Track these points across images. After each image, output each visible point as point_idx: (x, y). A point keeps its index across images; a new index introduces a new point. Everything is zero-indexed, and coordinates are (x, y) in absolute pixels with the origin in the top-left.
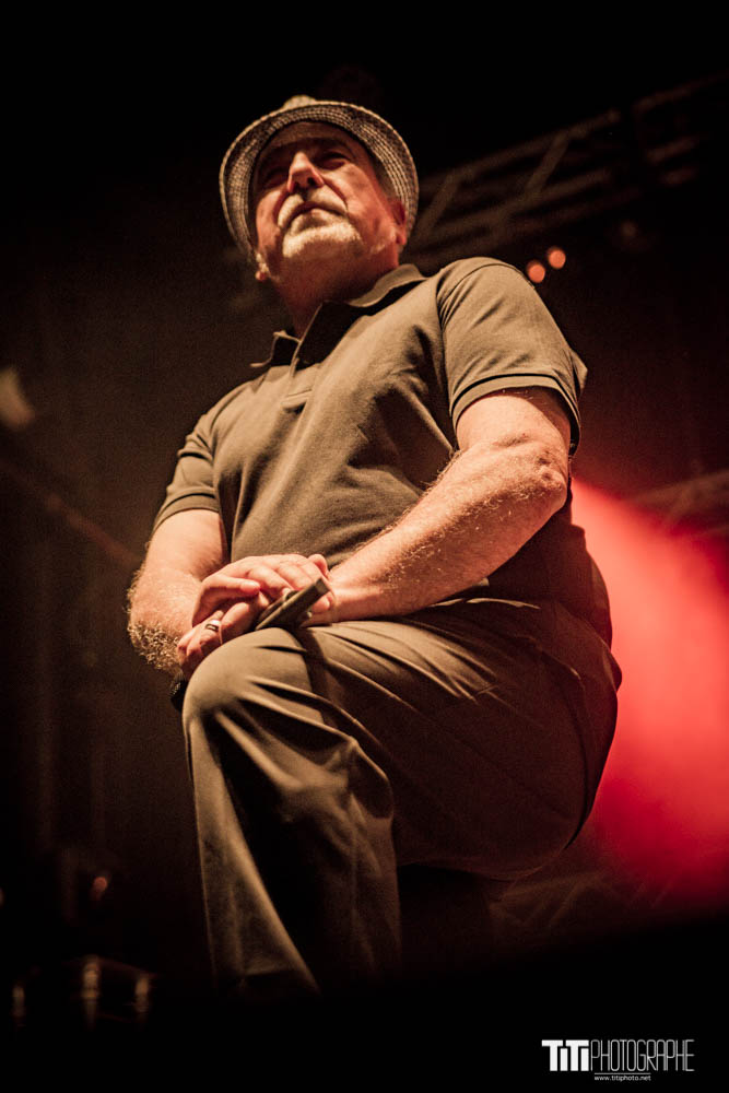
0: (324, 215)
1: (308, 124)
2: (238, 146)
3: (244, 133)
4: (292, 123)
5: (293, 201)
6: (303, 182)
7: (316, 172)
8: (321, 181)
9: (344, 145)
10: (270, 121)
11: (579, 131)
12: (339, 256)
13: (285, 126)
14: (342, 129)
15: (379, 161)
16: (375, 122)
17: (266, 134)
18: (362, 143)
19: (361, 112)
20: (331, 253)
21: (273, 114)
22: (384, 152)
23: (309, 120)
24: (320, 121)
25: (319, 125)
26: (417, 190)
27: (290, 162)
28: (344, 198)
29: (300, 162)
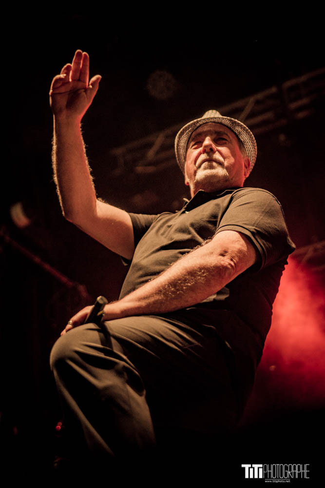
0: (214, 164)
1: (214, 124)
2: (184, 130)
3: (187, 125)
4: (207, 123)
5: (203, 156)
6: (208, 150)
7: (214, 146)
8: (216, 149)
9: (227, 135)
10: (197, 122)
11: (260, 96)
12: (219, 181)
13: (204, 124)
14: (227, 127)
15: (241, 141)
16: (241, 126)
17: (196, 126)
18: (235, 133)
19: (235, 122)
20: (215, 180)
21: (199, 119)
22: (244, 137)
23: (214, 122)
24: (218, 123)
25: (218, 124)
26: (256, 153)
27: (204, 140)
28: (224, 158)
29: (207, 141)
